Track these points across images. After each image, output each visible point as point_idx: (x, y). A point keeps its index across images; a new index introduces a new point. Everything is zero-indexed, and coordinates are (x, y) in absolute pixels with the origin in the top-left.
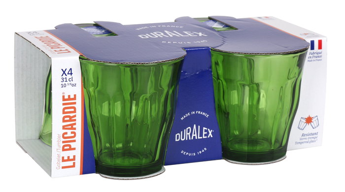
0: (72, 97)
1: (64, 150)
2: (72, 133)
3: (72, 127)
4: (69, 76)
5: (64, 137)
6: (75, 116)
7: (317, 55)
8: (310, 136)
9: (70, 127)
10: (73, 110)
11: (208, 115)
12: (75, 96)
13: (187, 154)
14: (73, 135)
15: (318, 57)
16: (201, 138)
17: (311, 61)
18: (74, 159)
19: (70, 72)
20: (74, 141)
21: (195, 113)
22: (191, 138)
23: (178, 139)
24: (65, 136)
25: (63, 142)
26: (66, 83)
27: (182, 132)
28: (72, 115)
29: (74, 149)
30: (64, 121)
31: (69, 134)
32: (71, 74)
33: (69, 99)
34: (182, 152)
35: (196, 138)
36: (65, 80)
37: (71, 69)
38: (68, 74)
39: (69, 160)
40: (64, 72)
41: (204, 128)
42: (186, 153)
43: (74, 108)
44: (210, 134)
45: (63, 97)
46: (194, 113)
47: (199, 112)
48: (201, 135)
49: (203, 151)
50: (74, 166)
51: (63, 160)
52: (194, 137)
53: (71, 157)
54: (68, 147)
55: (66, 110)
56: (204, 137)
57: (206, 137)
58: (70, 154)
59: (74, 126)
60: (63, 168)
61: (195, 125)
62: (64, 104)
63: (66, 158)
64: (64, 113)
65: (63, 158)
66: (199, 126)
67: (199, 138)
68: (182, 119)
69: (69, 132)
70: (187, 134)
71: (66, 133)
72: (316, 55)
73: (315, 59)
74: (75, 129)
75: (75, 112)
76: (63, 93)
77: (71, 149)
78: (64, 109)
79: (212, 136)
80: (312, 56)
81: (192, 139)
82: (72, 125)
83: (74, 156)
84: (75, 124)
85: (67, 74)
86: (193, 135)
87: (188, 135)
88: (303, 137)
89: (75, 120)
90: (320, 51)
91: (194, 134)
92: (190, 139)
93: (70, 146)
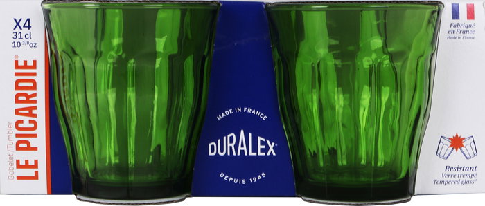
0: (30, 63)
1: (18, 148)
2: (31, 122)
3: (30, 112)
4: (25, 31)
5: (18, 128)
6: (35, 95)
7: (465, 29)
8: (461, 172)
9: (27, 112)
10: (31, 85)
11: (265, 117)
12: (35, 62)
13: (231, 179)
14: (32, 125)
15: (468, 32)
16: (255, 154)
17: (455, 38)
18: (36, 166)
19: (27, 25)
20: (35, 136)
21: (242, 110)
22: (236, 153)
23: (213, 151)
24: (20, 125)
25: (17, 136)
26: (21, 41)
27: (219, 141)
28: (30, 92)
29: (35, 149)
30: (17, 101)
31: (26, 124)
32: (29, 27)
33: (25, 66)
34: (222, 175)
35: (246, 154)
36: (19, 36)
37: (29, 20)
38: (24, 26)
39: (27, 166)
40: (18, 24)
41: (260, 139)
42: (228, 179)
43: (34, 82)
44: (271, 150)
45: (16, 62)
46: (240, 110)
47: (249, 110)
48: (255, 149)
49: (260, 178)
50: (36, 177)
51: (19, 166)
52: (242, 152)
53: (31, 163)
54: (25, 145)
55: (21, 85)
56: (260, 154)
57: (264, 154)
58: (30, 156)
59: (34, 112)
60: (19, 178)
61: (242, 131)
62: (17, 74)
63: (22, 163)
64: (17, 87)
65: (18, 161)
66: (250, 134)
67: (251, 154)
68: (219, 118)
69: (26, 119)
70: (229, 145)
71: (21, 122)
72: (462, 29)
73: (462, 35)
74: (35, 116)
75: (34, 88)
76: (16, 57)
77: (29, 148)
78: (17, 82)
79: (274, 154)
80: (455, 30)
81: (239, 154)
82: (31, 109)
83: (36, 162)
84: (35, 108)
85: (22, 27)
86: (240, 148)
87: (231, 147)
88: (448, 173)
89: (35, 102)
90: (471, 22)
91: (242, 146)
92: (234, 154)
93: (28, 143)
